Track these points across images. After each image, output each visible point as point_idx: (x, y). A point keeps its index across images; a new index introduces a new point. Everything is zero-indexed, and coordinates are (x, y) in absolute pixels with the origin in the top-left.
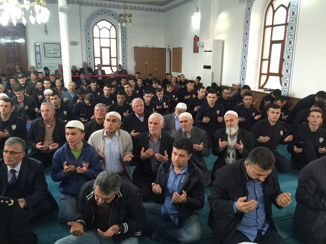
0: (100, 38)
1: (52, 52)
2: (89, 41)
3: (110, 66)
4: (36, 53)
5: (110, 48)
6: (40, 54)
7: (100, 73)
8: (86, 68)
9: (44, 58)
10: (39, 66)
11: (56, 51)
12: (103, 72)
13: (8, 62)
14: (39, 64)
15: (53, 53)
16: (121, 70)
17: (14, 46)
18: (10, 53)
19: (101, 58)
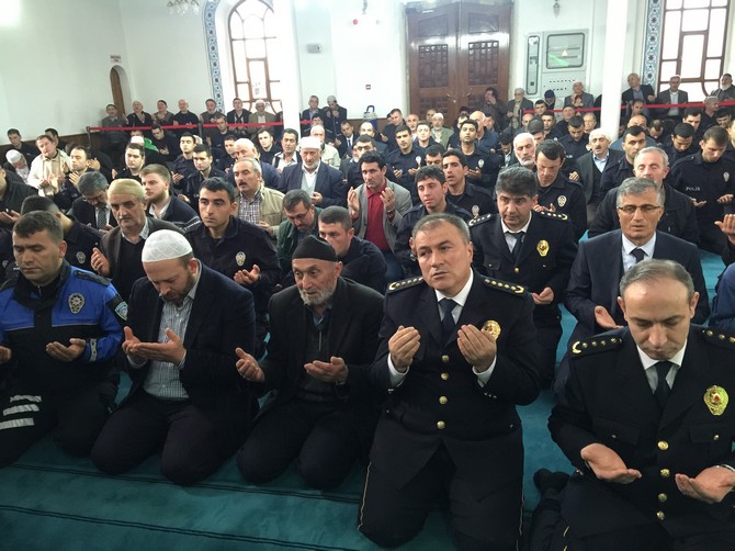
0: (682, 10)
1: (565, 54)
2: (654, 20)
3: (702, 80)
4: (529, 59)
5: (706, 33)
6: (537, 62)
7: (674, 98)
8: (637, 89)
9: (546, 70)
10: (532, 89)
11: (574, 53)
12: (683, 96)
13: (470, 83)
14: (532, 84)
15: (565, 57)
16: (728, 86)
17: (486, 47)
18: (478, 63)
19: (679, 61)
